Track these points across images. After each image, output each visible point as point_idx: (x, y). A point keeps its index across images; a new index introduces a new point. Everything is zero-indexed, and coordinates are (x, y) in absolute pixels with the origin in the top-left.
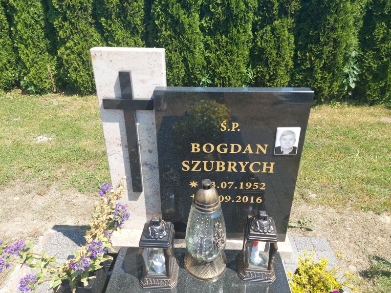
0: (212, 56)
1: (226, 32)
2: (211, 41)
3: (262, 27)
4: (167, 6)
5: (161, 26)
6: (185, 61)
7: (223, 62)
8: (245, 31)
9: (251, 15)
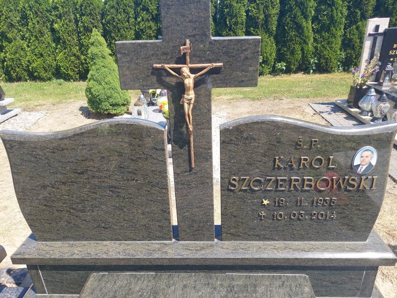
0: (319, 45)
1: (328, 31)
2: (318, 36)
3: (350, 27)
4: (295, 18)
5: (289, 29)
6: (302, 50)
7: (326, 48)
8: (340, 29)
9: (344, 19)
